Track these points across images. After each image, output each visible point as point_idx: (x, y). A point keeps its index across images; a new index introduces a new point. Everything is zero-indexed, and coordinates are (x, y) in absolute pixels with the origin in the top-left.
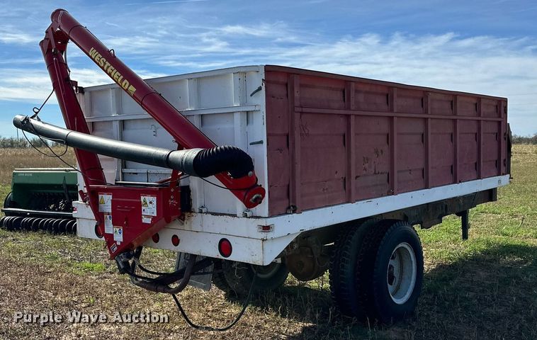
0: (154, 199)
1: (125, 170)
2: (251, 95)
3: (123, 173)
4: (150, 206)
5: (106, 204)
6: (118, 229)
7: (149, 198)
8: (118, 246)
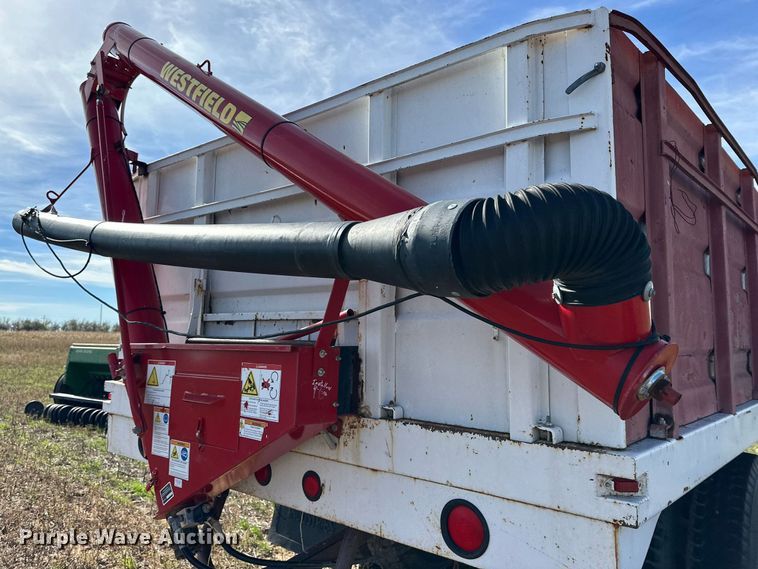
0: (274, 376)
1: (210, 317)
2: (569, 91)
3: (204, 323)
4: (263, 393)
5: (160, 387)
6: (179, 449)
7: (260, 374)
8: (176, 489)
